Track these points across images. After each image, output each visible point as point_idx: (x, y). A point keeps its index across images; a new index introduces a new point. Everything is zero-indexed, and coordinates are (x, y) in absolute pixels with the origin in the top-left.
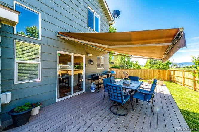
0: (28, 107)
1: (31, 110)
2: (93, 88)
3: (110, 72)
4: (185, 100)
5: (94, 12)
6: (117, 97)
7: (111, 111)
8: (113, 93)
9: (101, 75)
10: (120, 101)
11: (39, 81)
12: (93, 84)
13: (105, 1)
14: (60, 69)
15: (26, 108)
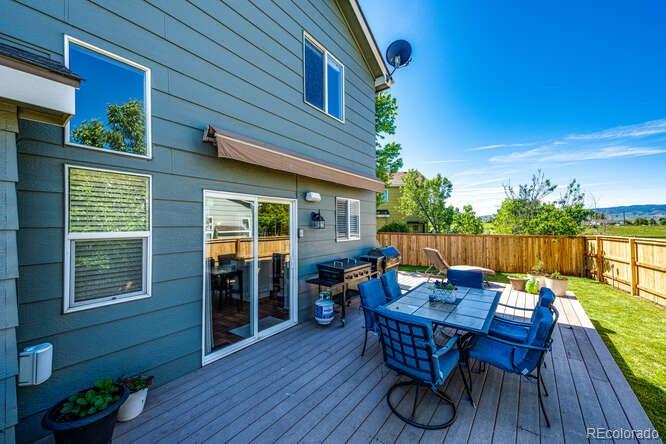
0: (109, 398)
1: (118, 409)
2: (324, 313)
3: (379, 252)
4: (648, 351)
5: (327, 52)
6: (412, 349)
7: (391, 407)
8: (397, 346)
9: (352, 264)
10: (426, 377)
11: (145, 296)
12: (325, 297)
13: (358, 4)
14: (215, 237)
15: (99, 402)
